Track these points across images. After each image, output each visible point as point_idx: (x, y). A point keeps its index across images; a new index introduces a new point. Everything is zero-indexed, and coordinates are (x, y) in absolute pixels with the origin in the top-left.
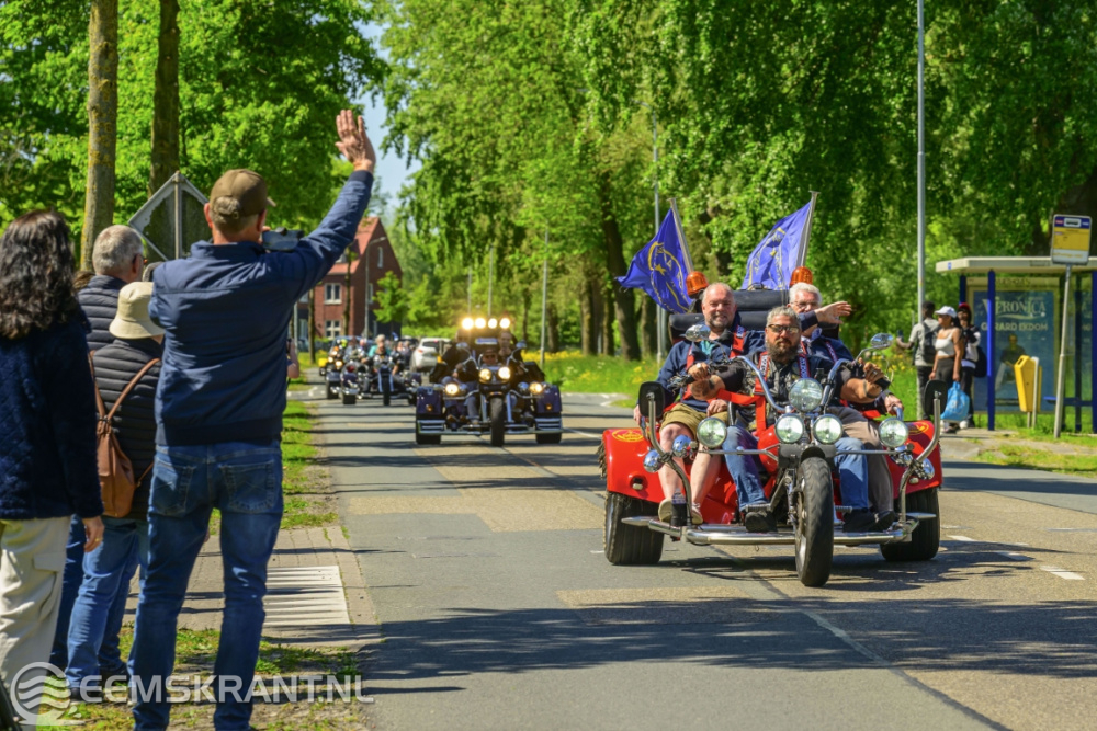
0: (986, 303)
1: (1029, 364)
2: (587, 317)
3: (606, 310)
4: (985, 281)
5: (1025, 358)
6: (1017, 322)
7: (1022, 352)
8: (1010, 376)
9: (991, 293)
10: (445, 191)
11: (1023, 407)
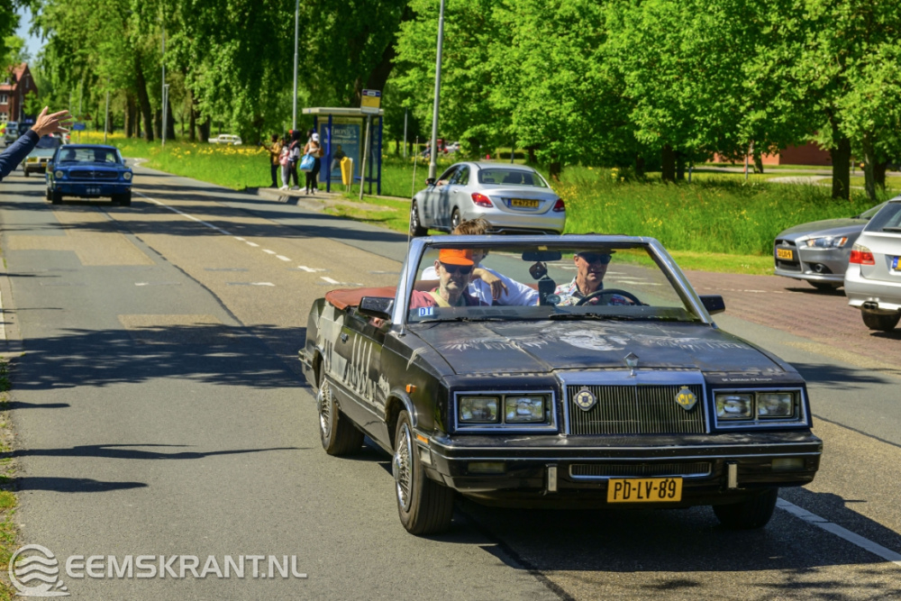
0: (327, 130)
1: (348, 161)
2: (127, 117)
3: (137, 115)
4: (327, 118)
5: (346, 158)
6: (342, 139)
7: (345, 155)
8: (338, 165)
9: (330, 125)
10: (60, 55)
11: (344, 182)
